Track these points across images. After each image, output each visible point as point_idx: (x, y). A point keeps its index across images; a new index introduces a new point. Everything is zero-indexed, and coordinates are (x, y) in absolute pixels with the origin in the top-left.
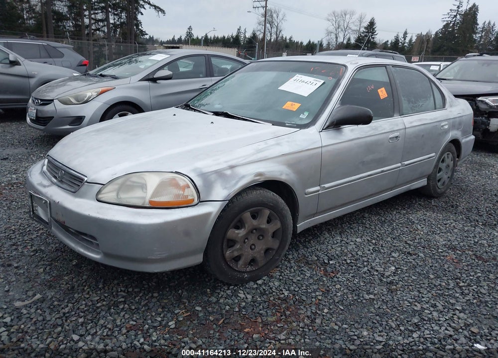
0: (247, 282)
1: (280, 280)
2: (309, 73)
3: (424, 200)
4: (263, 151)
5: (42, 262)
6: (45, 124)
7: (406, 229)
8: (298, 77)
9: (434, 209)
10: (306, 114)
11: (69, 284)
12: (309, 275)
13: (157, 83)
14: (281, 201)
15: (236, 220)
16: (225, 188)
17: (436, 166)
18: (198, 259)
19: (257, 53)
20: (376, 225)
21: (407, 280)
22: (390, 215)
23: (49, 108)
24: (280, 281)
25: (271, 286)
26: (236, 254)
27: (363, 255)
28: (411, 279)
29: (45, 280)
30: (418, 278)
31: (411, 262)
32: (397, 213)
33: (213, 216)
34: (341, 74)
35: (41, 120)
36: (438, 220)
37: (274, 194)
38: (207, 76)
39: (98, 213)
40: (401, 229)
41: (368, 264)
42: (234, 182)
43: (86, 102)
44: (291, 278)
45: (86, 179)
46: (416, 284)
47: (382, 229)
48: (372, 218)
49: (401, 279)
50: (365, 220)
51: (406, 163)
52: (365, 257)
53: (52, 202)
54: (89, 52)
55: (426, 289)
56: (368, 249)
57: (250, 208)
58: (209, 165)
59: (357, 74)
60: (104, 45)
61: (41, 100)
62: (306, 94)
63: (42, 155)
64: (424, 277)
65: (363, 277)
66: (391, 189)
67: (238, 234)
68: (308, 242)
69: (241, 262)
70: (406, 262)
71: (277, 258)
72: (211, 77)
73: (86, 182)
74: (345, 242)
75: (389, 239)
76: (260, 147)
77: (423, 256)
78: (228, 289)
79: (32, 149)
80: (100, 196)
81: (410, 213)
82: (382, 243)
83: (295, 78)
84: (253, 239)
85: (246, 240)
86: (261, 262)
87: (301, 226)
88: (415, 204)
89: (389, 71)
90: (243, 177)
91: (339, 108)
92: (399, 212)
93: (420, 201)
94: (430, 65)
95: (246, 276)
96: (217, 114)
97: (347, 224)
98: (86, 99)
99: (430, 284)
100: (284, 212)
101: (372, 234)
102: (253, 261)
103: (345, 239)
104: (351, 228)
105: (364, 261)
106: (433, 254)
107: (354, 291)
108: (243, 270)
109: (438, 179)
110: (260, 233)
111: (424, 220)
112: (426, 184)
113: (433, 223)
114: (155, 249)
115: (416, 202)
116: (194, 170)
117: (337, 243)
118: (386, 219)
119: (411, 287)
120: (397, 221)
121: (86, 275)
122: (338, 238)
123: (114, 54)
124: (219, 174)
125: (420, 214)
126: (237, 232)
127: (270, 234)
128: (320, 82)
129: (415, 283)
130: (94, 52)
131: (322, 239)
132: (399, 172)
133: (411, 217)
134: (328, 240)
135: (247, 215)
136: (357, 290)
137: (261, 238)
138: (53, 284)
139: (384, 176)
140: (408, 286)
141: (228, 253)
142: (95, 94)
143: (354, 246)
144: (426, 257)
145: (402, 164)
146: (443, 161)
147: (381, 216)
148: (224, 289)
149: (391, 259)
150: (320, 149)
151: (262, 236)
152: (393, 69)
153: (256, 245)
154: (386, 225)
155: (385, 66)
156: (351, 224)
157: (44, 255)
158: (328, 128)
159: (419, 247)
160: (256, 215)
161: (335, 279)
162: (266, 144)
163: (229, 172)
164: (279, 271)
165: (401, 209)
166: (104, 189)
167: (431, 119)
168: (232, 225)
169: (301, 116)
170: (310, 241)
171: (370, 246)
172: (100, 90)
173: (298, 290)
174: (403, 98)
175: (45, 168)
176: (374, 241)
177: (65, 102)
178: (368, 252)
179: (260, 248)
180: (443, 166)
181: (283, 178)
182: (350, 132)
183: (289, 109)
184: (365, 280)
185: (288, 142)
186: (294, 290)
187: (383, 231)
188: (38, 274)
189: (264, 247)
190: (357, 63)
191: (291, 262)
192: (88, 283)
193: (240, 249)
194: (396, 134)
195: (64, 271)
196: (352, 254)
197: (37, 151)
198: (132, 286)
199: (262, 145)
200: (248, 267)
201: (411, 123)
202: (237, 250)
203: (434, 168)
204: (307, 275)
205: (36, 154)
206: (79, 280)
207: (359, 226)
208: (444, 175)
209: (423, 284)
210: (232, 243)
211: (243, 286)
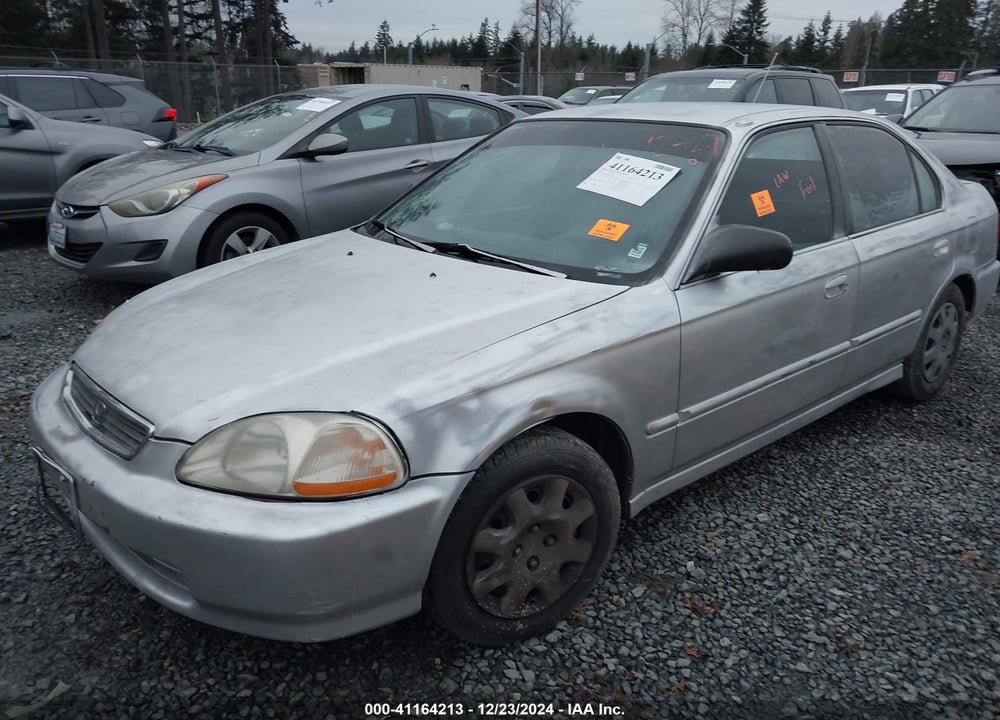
0: (524, 639)
1: (597, 629)
2: (643, 149)
3: (896, 408)
4: (548, 348)
5: (73, 598)
6: (84, 258)
7: (864, 484)
8: (620, 158)
9: (919, 432)
10: (643, 248)
11: (131, 654)
12: (658, 614)
13: (316, 161)
14: (594, 456)
15: (492, 510)
16: (467, 443)
17: (923, 335)
18: (413, 604)
19: (522, 76)
20: (797, 476)
21: (878, 620)
22: (826, 450)
23: (91, 224)
24: (596, 633)
25: (577, 646)
26: (496, 583)
27: (776, 557)
28: (889, 618)
29: (78, 645)
30: (903, 612)
31: (883, 572)
32: (840, 443)
33: (440, 508)
34: (715, 151)
35: (77, 249)
36: (932, 459)
37: (578, 441)
38: (420, 142)
39: (179, 513)
40: (853, 484)
41: (788, 580)
42: (486, 427)
43: (169, 209)
44: (620, 623)
45: (152, 429)
46: (900, 631)
47: (811, 485)
48: (788, 458)
49: (866, 618)
50: (771, 463)
51: (861, 338)
52: (780, 560)
53: (79, 480)
54: (182, 83)
55: (924, 644)
56: (785, 539)
57: (524, 479)
58: (426, 389)
59: (753, 146)
60: (211, 69)
61: (74, 206)
62: (640, 201)
63: (82, 326)
64: (917, 612)
65: (780, 614)
66: (830, 396)
67: (500, 538)
68: (652, 525)
69: (507, 600)
70: (872, 571)
71: (589, 580)
72: (429, 142)
73: (153, 436)
74: (732, 523)
75: (828, 512)
76: (543, 339)
77: (909, 555)
78: (482, 657)
79: (62, 311)
80: (185, 470)
81: (868, 444)
82: (814, 522)
83: (613, 161)
84: (532, 547)
85: (518, 551)
86: (553, 594)
87: (638, 500)
88: (878, 418)
89: (820, 135)
90: (507, 413)
91: (716, 234)
92: (845, 442)
93: (888, 411)
94: (886, 92)
95: (521, 626)
96: (443, 249)
97: (735, 475)
98: (167, 202)
99: (933, 630)
100: (601, 480)
101: (790, 500)
102: (535, 593)
103: (733, 517)
104: (745, 486)
105: (776, 572)
106: (930, 547)
107: (761, 652)
108: (515, 614)
109: (926, 362)
110: (550, 531)
111: (902, 460)
112: (901, 376)
113: (922, 467)
114: (312, 594)
115: (879, 416)
116: (395, 406)
117: (717, 525)
118: (817, 459)
119: (889, 640)
120: (841, 464)
121: (169, 628)
122: (719, 514)
123: (233, 85)
124: (453, 409)
125: (889, 444)
126: (497, 534)
127: (571, 531)
128: (670, 170)
129: (898, 627)
130: (192, 83)
131: (684, 517)
132: (848, 358)
133: (871, 454)
134: (695, 521)
135: (519, 495)
136: (768, 649)
137: (551, 541)
138: (96, 653)
139: (815, 372)
140: (883, 635)
141: (478, 582)
142: (185, 191)
143: (754, 533)
144: (915, 556)
145: (851, 342)
146: (937, 324)
147: (805, 451)
148: (473, 657)
149: (838, 563)
150: (678, 330)
151: (554, 537)
152: (828, 130)
153: (540, 558)
154: (819, 475)
155: (810, 124)
156: (742, 477)
157: (79, 579)
158: (693, 279)
159: (898, 532)
160: (538, 491)
161: (719, 622)
162: (557, 329)
163: (473, 405)
164: (593, 604)
165: (848, 435)
166: (192, 453)
167: (913, 237)
168: (485, 520)
169: (632, 254)
170: (657, 523)
171: (788, 530)
172: (196, 182)
173: (639, 655)
174: (852, 195)
175: (67, 391)
176: (796, 519)
177: (125, 212)
178: (786, 548)
179: (550, 563)
180: (936, 333)
181: (597, 405)
182: (742, 285)
183: (604, 236)
184: (785, 624)
185: (605, 320)
186: (629, 655)
187: (814, 492)
188: (64, 627)
189: (559, 561)
190: (751, 124)
191: (619, 580)
192: (172, 651)
193: (505, 572)
194: (840, 279)
195: (120, 619)
196: (751, 555)
197: (72, 316)
198: (268, 655)
199: (545, 334)
200: (524, 608)
201: (871, 249)
202: (499, 574)
203: (919, 341)
204: (655, 613)
205: (71, 322)
206: (152, 642)
207: (762, 480)
208: (938, 354)
209: (917, 629)
210: (485, 560)
211: (514, 648)
